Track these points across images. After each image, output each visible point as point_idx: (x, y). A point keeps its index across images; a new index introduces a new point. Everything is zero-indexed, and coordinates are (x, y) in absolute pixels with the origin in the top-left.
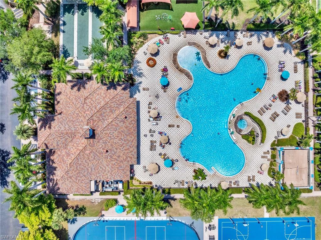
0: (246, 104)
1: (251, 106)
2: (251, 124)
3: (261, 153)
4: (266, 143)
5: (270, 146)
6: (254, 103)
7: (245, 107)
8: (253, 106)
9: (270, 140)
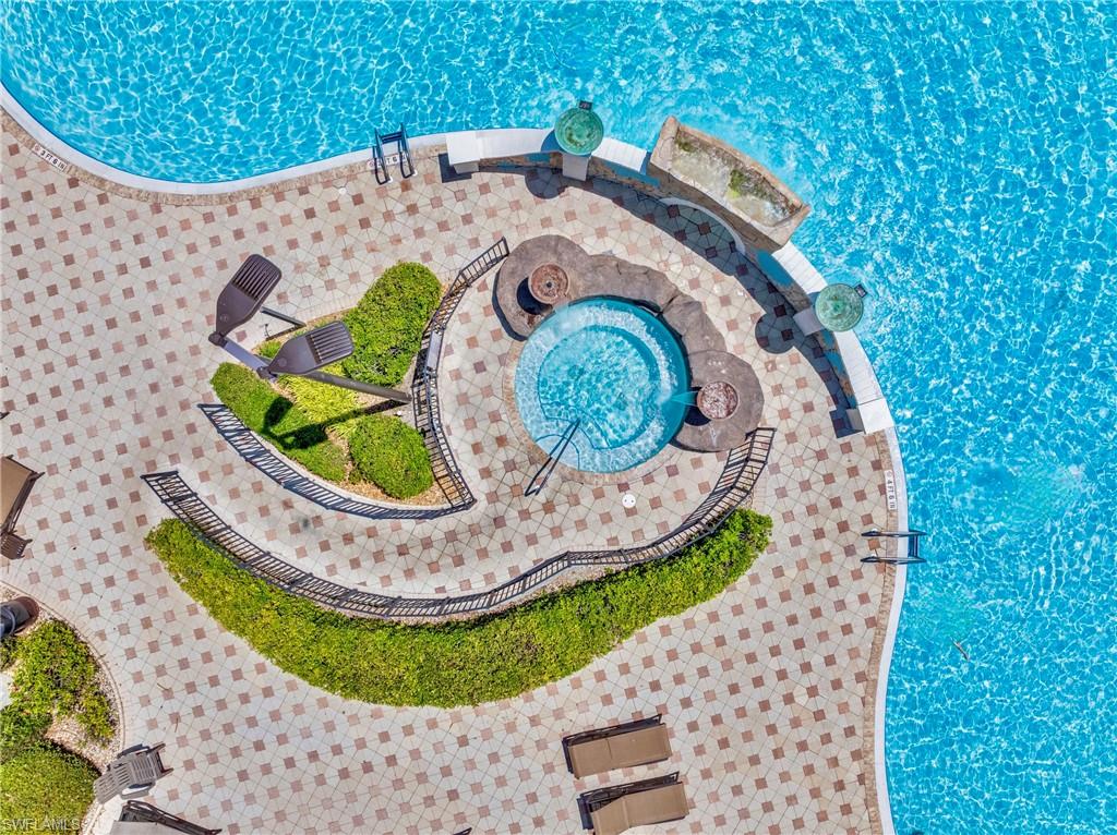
0: (856, 615)
1: (790, 662)
2: (540, 524)
3: (54, 431)
4: (149, 582)
5: (72, 611)
6: (810, 732)
7: (817, 574)
8: (773, 690)
9: (145, 663)
